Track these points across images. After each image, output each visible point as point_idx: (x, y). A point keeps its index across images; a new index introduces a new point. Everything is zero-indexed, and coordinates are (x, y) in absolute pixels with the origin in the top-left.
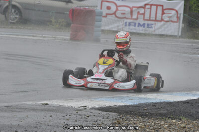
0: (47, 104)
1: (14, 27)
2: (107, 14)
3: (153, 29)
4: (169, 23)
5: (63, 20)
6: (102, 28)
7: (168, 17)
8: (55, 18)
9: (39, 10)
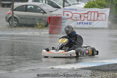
0: (53, 68)
1: (16, 29)
3: (92, 25)
7: (101, 18)
8: (38, 23)
9: (29, 19)
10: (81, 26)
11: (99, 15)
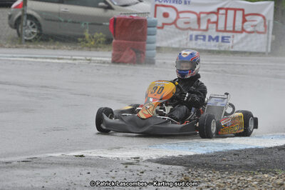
0: (82, 156)
2: (164, 24)
3: (231, 44)
4: (253, 34)
5: (101, 34)
6: (158, 45)
7: (252, 26)
8: (89, 32)
9: (66, 21)
10: (200, 45)
11: (247, 18)
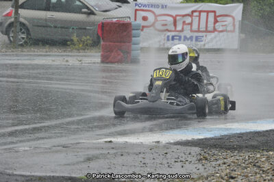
0: (111, 142)
1: (25, 50)
2: (143, 27)
5: (88, 37)
7: (222, 26)
8: (77, 36)
11: (218, 19)
